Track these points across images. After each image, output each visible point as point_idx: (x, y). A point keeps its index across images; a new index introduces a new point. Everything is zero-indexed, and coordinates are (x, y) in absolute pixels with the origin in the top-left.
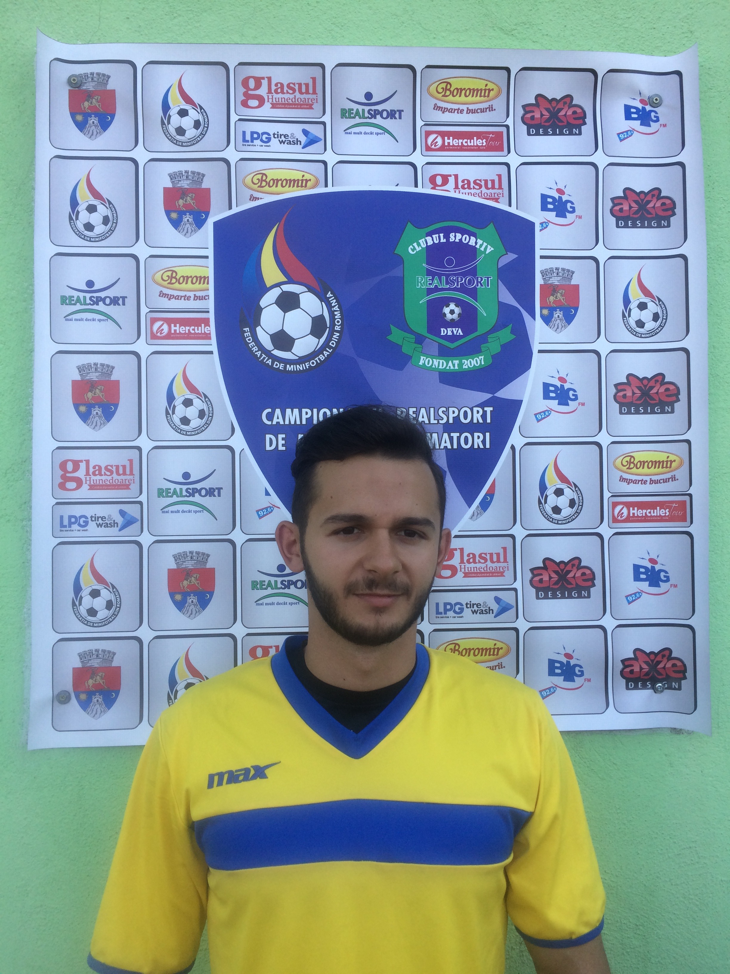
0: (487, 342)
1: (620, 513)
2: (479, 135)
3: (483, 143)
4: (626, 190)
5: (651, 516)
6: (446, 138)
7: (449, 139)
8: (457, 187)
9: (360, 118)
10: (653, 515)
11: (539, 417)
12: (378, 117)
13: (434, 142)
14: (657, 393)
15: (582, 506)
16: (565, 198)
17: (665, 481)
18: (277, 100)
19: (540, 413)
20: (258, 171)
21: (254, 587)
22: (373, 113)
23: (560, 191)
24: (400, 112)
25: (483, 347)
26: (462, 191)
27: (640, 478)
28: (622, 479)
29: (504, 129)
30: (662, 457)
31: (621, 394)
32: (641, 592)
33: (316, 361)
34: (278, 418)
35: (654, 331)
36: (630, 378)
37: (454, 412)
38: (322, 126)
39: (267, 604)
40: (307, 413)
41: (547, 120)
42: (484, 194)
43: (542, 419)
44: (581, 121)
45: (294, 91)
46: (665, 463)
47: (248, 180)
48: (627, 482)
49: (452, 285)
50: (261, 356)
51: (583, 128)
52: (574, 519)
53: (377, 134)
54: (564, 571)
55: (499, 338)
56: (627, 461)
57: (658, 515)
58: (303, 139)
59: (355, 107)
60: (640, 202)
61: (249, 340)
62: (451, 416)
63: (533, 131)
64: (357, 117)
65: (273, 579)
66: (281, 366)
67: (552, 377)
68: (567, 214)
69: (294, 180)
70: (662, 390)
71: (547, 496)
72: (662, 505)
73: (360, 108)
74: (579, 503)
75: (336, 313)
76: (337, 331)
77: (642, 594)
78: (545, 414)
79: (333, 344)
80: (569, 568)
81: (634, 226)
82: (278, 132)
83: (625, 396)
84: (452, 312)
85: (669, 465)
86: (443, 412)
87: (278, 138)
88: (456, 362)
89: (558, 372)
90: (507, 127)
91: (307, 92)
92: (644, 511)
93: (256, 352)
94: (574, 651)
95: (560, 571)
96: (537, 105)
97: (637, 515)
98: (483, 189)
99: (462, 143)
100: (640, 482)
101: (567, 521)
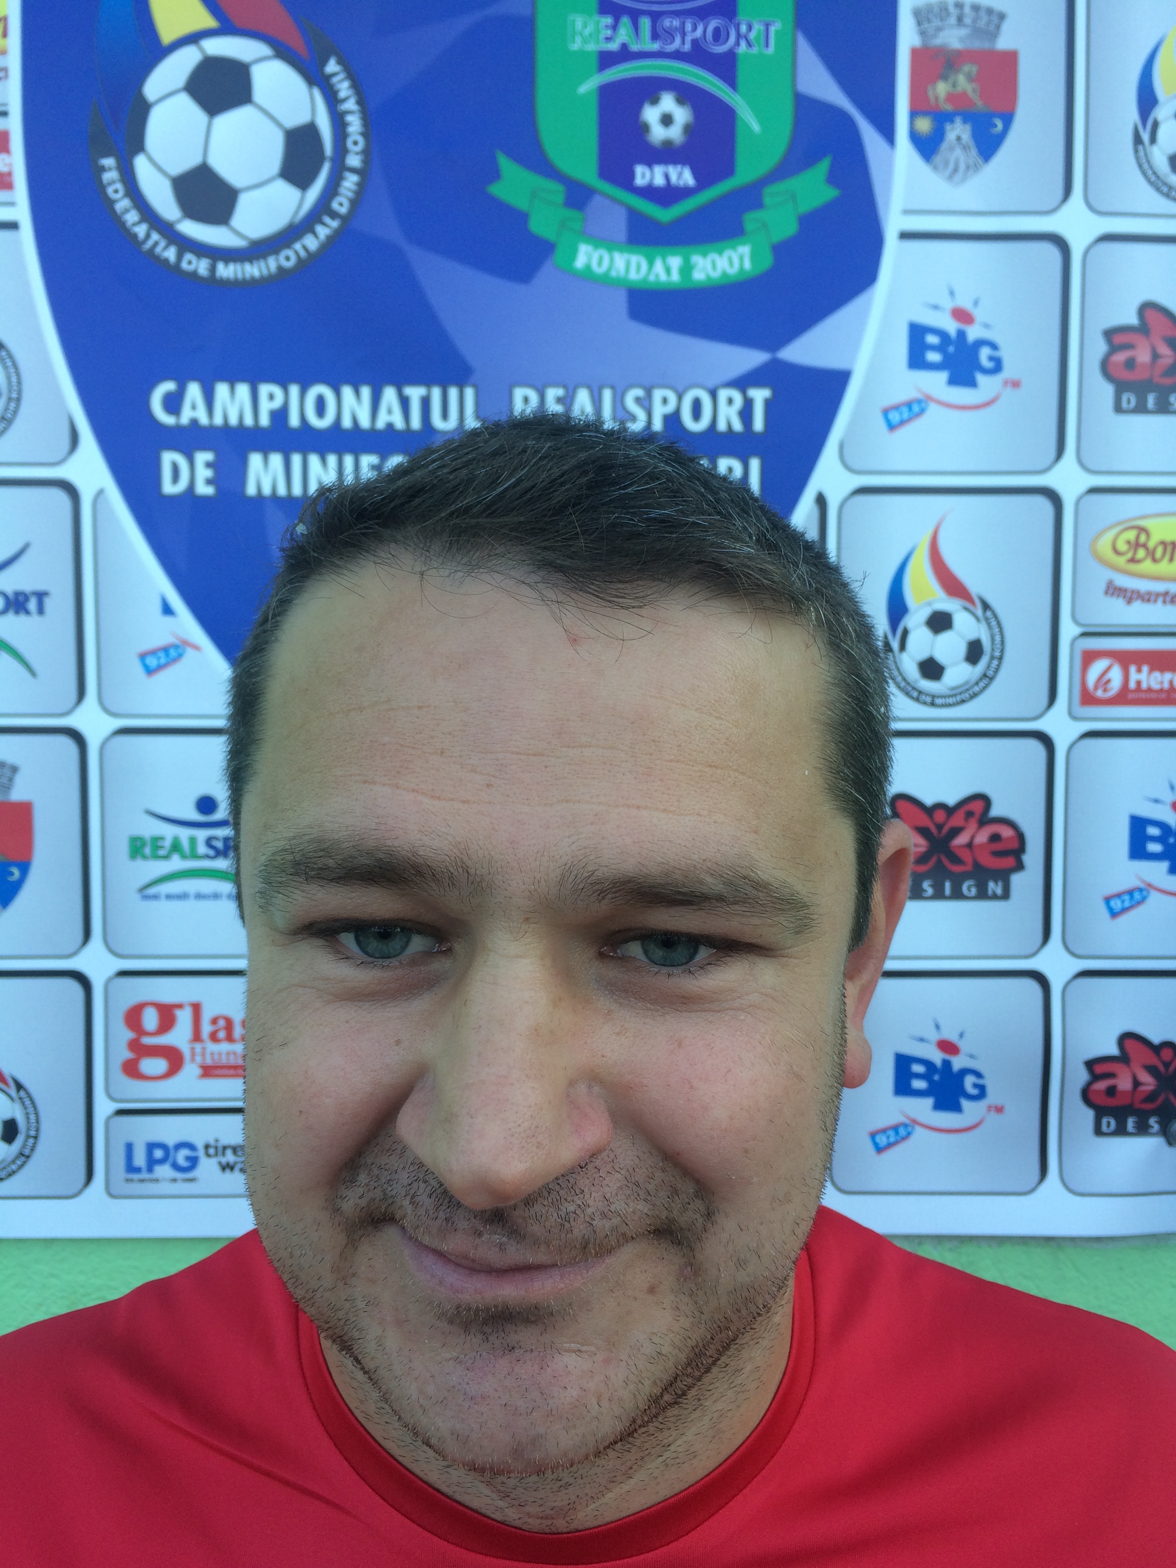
0: (758, 204)
1: (1103, 681)
11: (895, 417)
15: (1001, 658)
19: (896, 407)
21: (136, 852)
25: (751, 220)
27: (1160, 587)
28: (1113, 590)
31: (1120, 357)
32: (1145, 890)
33: (296, 252)
36: (1149, 313)
37: (665, 401)
39: (169, 897)
40: (271, 397)
43: (902, 423)
48: (1124, 597)
49: (667, 41)
50: (148, 236)
52: (977, 694)
54: (945, 830)
55: (794, 197)
56: (1129, 542)
61: (116, 191)
62: (659, 412)
65: (184, 834)
66: (202, 266)
67: (936, 307)
71: (905, 633)
75: (349, 118)
76: (353, 170)
77: (1148, 892)
78: (910, 409)
79: (341, 204)
80: (957, 820)
83: (1130, 364)
84: (667, 120)
86: (638, 400)
88: (675, 262)
89: (952, 293)
92: (1168, 676)
93: (134, 224)
94: (961, 1035)
95: (934, 830)
97: (1148, 684)
100: (1160, 600)
101: (959, 698)
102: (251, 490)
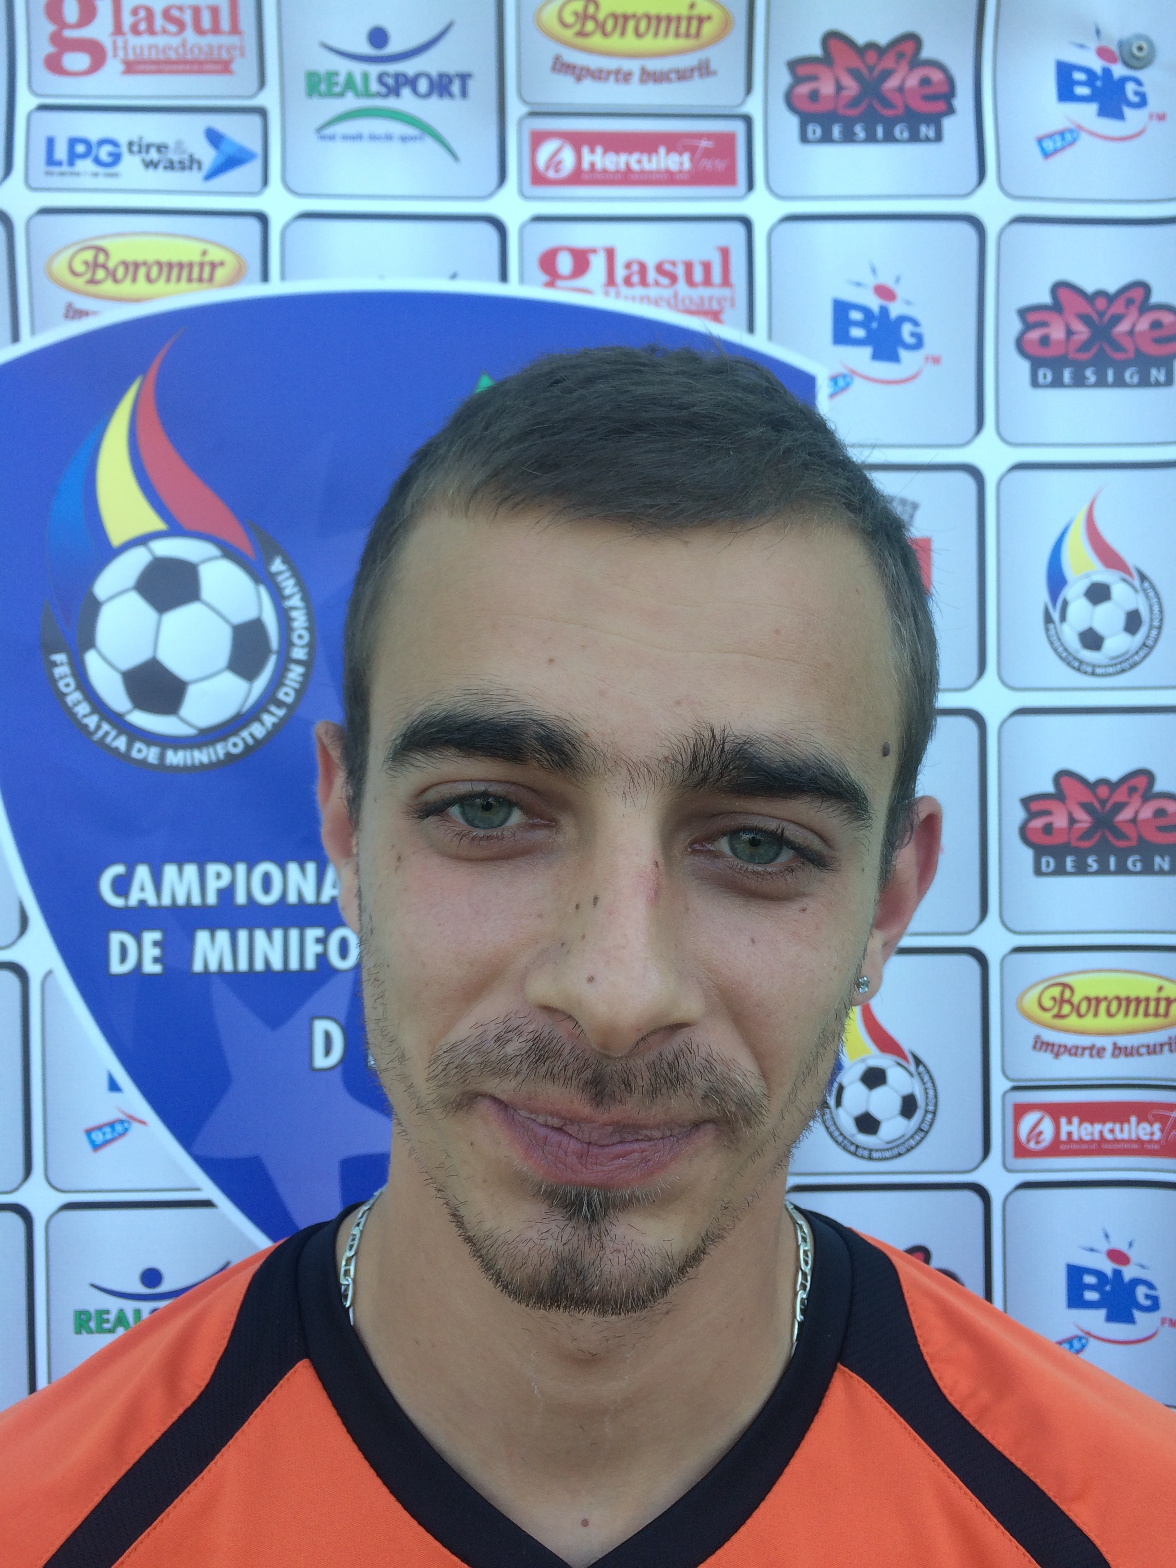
1: (1035, 1133)
2: (673, 143)
3: (681, 164)
4: (1060, 288)
5: (1116, 1141)
6: (585, 151)
7: (592, 151)
8: (611, 280)
9: (358, 95)
10: (1119, 1136)
12: (406, 92)
13: (554, 162)
14: (1134, 821)
16: (895, 310)
17: (1153, 1050)
18: (138, 51)
20: (86, 240)
21: (81, 1326)
22: (390, 81)
23: (884, 292)
24: (464, 78)
26: (625, 290)
27: (1086, 1041)
28: (1040, 1045)
29: (738, 128)
30: (1146, 987)
31: (1038, 823)
32: (1084, 1338)
33: (243, 740)
34: (142, 889)
35: (1128, 659)
36: (1064, 781)
38: (256, 120)
40: (219, 876)
41: (855, 102)
42: (683, 301)
44: (941, 106)
45: (181, 25)
46: (1152, 1005)
47: (60, 266)
48: (1052, 1051)
50: (98, 727)
51: (948, 123)
52: (912, 1148)
53: (404, 139)
56: (1054, 999)
57: (1134, 1137)
58: (208, 155)
59: (343, 66)
60: (1095, 317)
61: (67, 685)
63: (814, 132)
64: (350, 95)
65: (129, 1307)
66: (151, 754)
68: (903, 353)
69: (181, 265)
70: (1146, 813)
71: (841, 1089)
72: (1143, 1112)
73: (357, 69)
74: (927, 1105)
76: (298, 662)
77: (1087, 1340)
81: (1079, 382)
82: (141, 138)
83: (1048, 829)
85: (1162, 1010)
87: (140, 152)
90: (748, 120)
91: (216, 29)
92: (1098, 1127)
93: (85, 716)
96: (827, 60)
97: (1079, 1135)
98: (682, 286)
99: (628, 165)
100: (1087, 1052)
101: (895, 1151)
102: (198, 967)
